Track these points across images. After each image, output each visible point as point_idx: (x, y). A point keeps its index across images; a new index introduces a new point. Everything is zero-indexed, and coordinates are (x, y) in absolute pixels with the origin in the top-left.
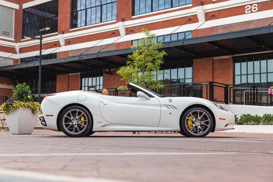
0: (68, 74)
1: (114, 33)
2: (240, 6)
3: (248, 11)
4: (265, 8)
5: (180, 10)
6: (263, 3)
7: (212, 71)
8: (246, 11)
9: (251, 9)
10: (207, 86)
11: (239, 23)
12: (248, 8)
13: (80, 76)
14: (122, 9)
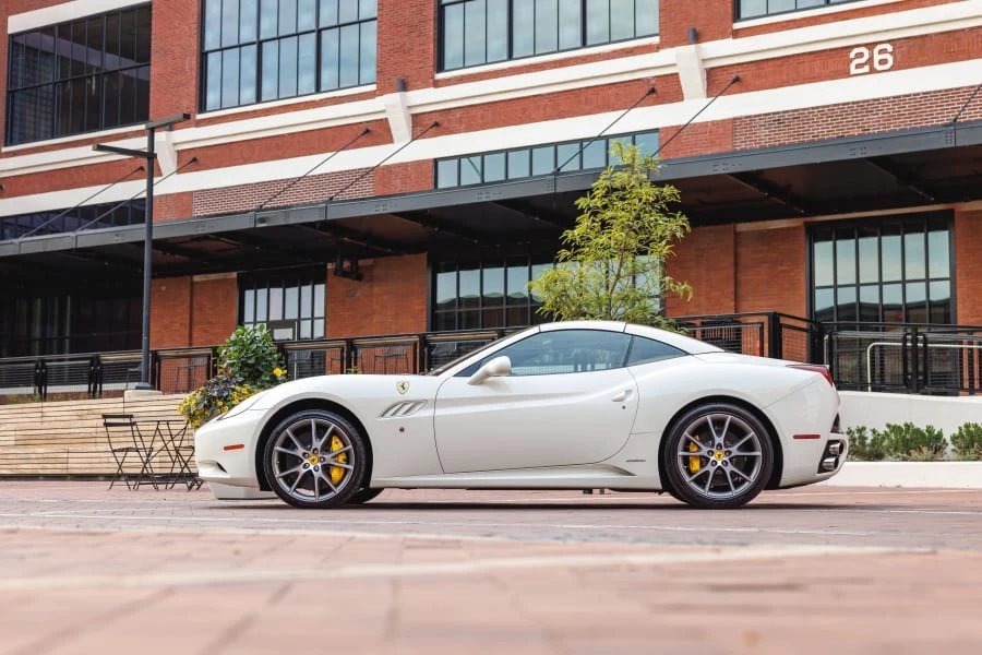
0: (188, 278)
1: (368, 131)
2: (831, 50)
3: (858, 66)
4: (921, 59)
5: (613, 58)
6: (911, 42)
7: (733, 272)
8: (853, 66)
9: (870, 61)
10: (762, 329)
11: (828, 106)
12: (860, 55)
13: (236, 285)
14: (398, 46)
